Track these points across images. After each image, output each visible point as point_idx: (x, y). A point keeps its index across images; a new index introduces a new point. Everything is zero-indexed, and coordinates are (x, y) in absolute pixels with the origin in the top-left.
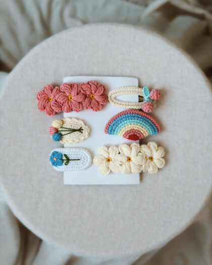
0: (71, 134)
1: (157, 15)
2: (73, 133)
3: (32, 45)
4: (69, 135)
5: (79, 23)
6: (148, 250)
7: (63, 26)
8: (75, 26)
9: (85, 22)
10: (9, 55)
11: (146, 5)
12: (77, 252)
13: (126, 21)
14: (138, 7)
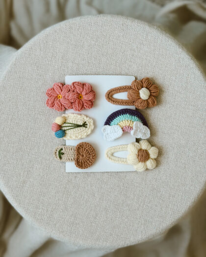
0: (74, 129)
1: (172, 16)
2: (76, 129)
3: (45, 26)
4: (72, 130)
5: (94, 11)
7: (78, 13)
8: (89, 14)
9: (100, 12)
10: (21, 31)
11: (162, 5)
13: (140, 18)
14: (154, 6)
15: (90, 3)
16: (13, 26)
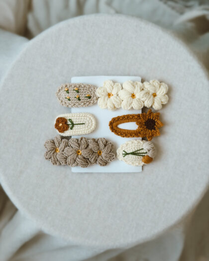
1: (190, 25)
3: (60, 19)
5: (112, 11)
6: (115, 247)
7: (97, 10)
9: (118, 12)
12: (46, 229)
13: (158, 23)
14: (173, 13)
15: (109, 4)
16: (30, 18)
